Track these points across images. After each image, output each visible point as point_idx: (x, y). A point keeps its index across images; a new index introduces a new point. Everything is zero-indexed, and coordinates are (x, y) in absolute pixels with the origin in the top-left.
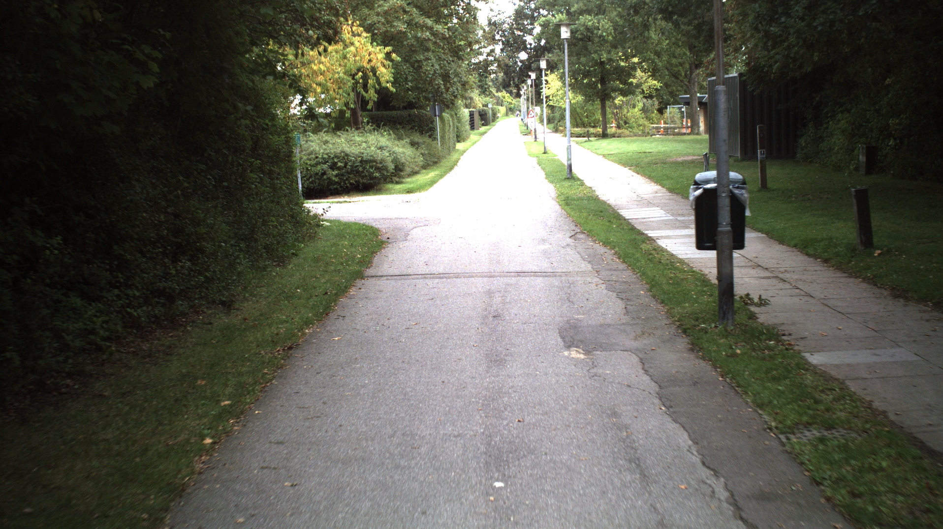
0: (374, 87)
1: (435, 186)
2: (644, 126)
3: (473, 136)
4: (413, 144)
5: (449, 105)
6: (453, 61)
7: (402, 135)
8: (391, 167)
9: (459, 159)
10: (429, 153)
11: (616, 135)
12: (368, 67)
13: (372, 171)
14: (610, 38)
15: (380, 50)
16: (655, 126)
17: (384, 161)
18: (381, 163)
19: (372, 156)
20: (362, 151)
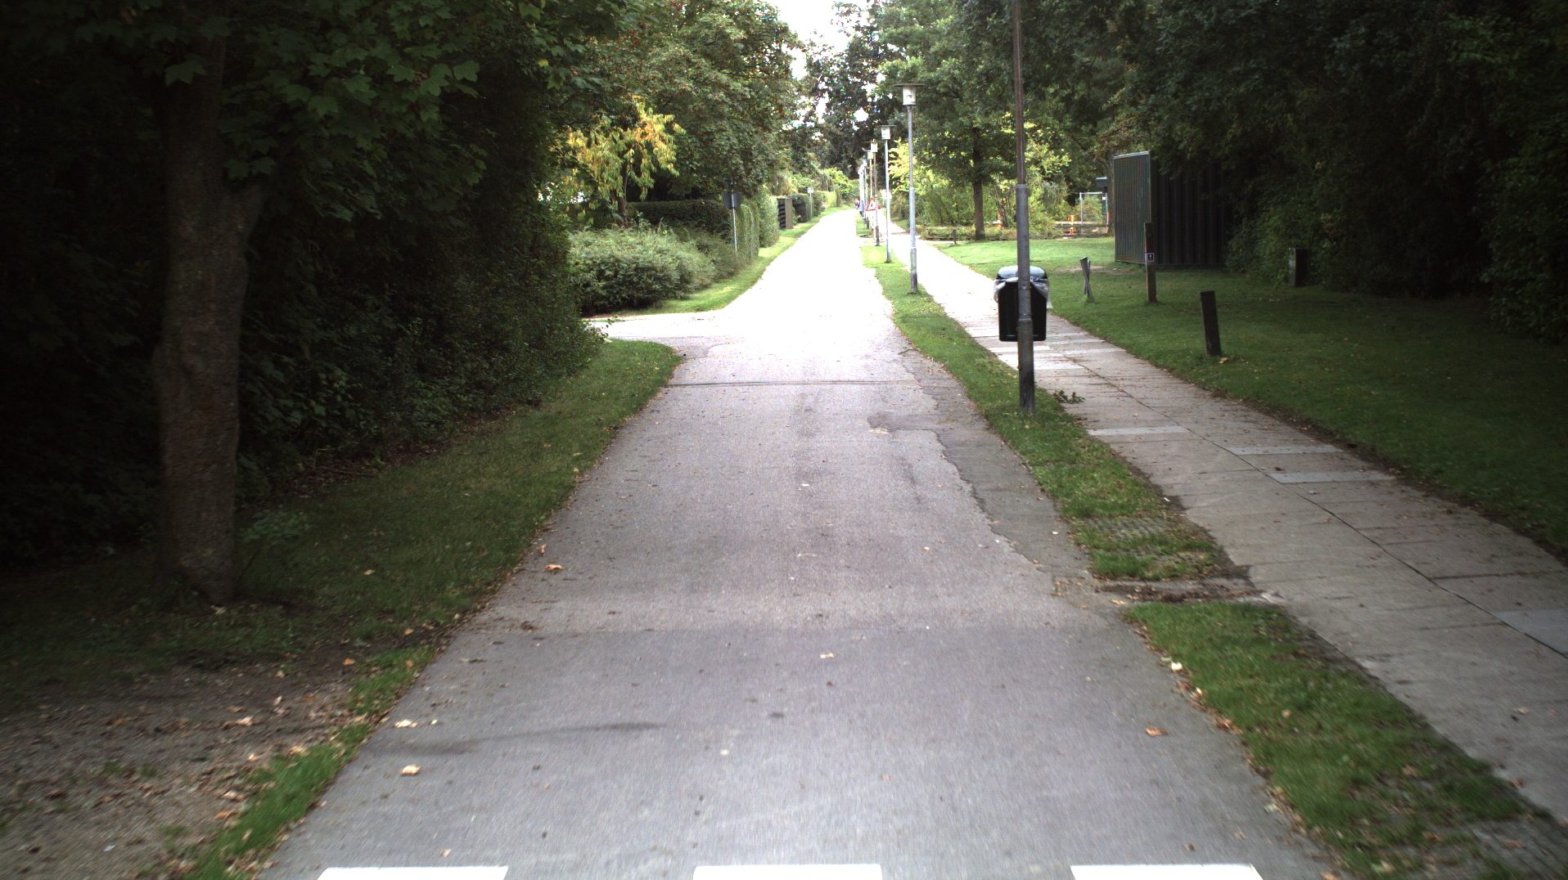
0: (649, 168)
1: (734, 302)
3: (784, 238)
4: (701, 248)
5: (751, 193)
7: (686, 235)
9: (764, 270)
10: (722, 261)
11: (1001, 237)
12: (642, 142)
13: (650, 281)
15: (658, 119)
16: (1062, 223)
17: (665, 268)
18: (662, 271)
19: (650, 262)
20: (637, 255)
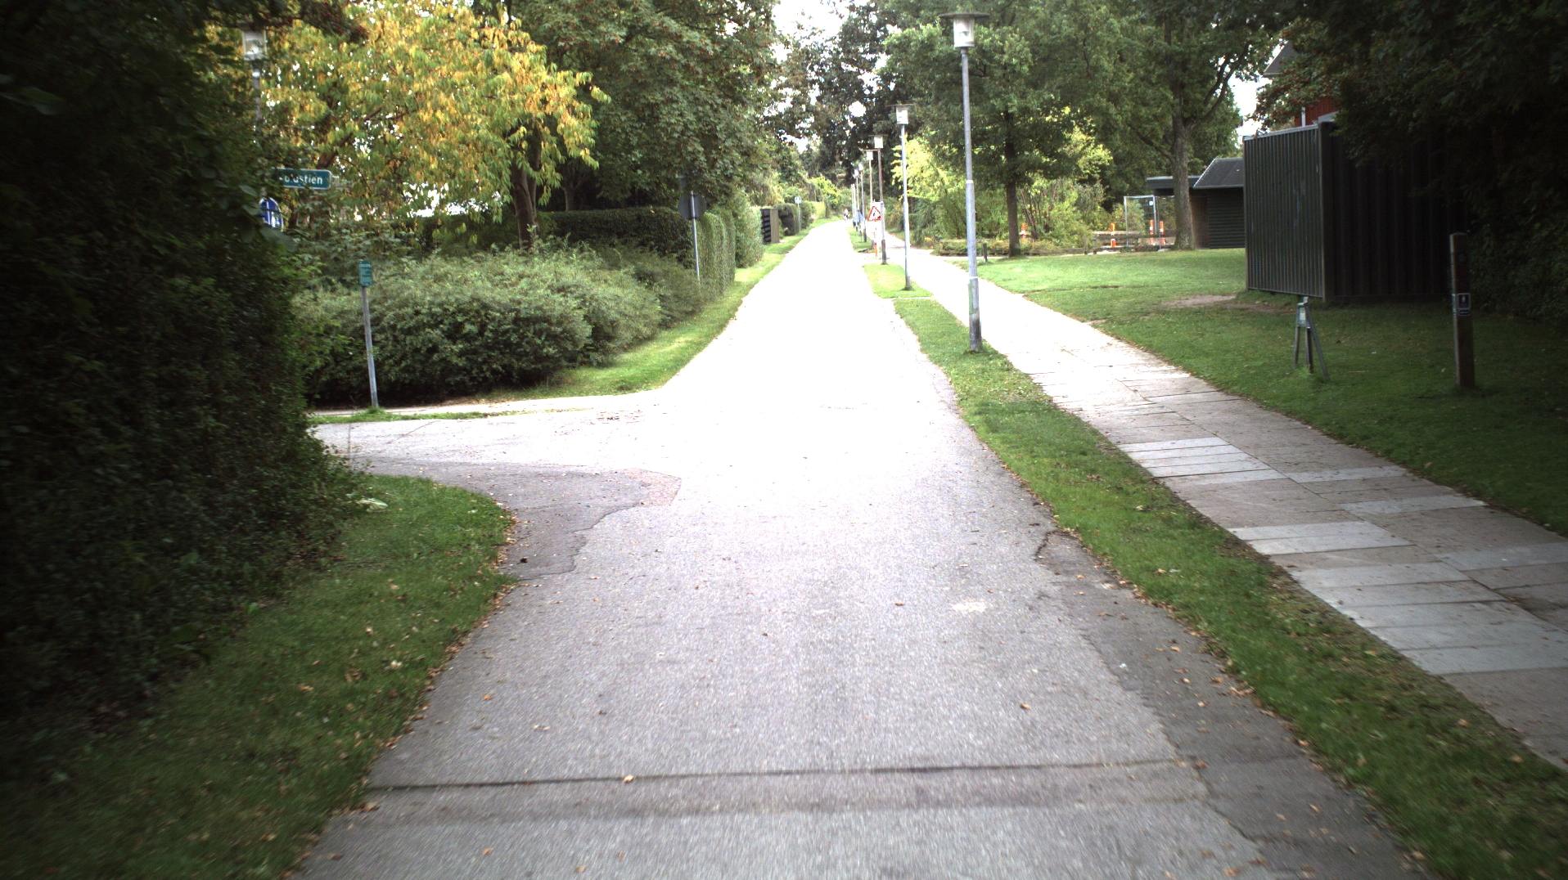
0: (552, 156)
2: (1081, 234)
3: (769, 255)
4: (641, 277)
5: (718, 196)
6: (724, 106)
7: (619, 259)
8: (585, 331)
10: (676, 296)
11: (1031, 251)
13: (539, 342)
14: (1025, 68)
15: (565, 79)
17: (567, 318)
19: (539, 308)
20: (518, 297)
